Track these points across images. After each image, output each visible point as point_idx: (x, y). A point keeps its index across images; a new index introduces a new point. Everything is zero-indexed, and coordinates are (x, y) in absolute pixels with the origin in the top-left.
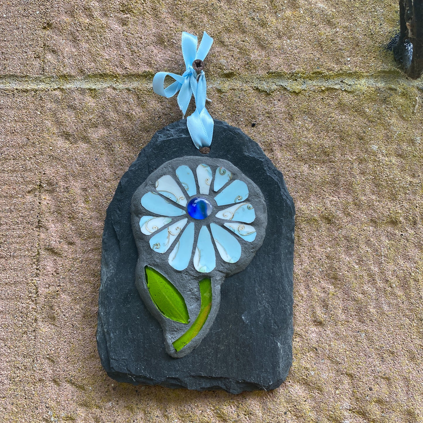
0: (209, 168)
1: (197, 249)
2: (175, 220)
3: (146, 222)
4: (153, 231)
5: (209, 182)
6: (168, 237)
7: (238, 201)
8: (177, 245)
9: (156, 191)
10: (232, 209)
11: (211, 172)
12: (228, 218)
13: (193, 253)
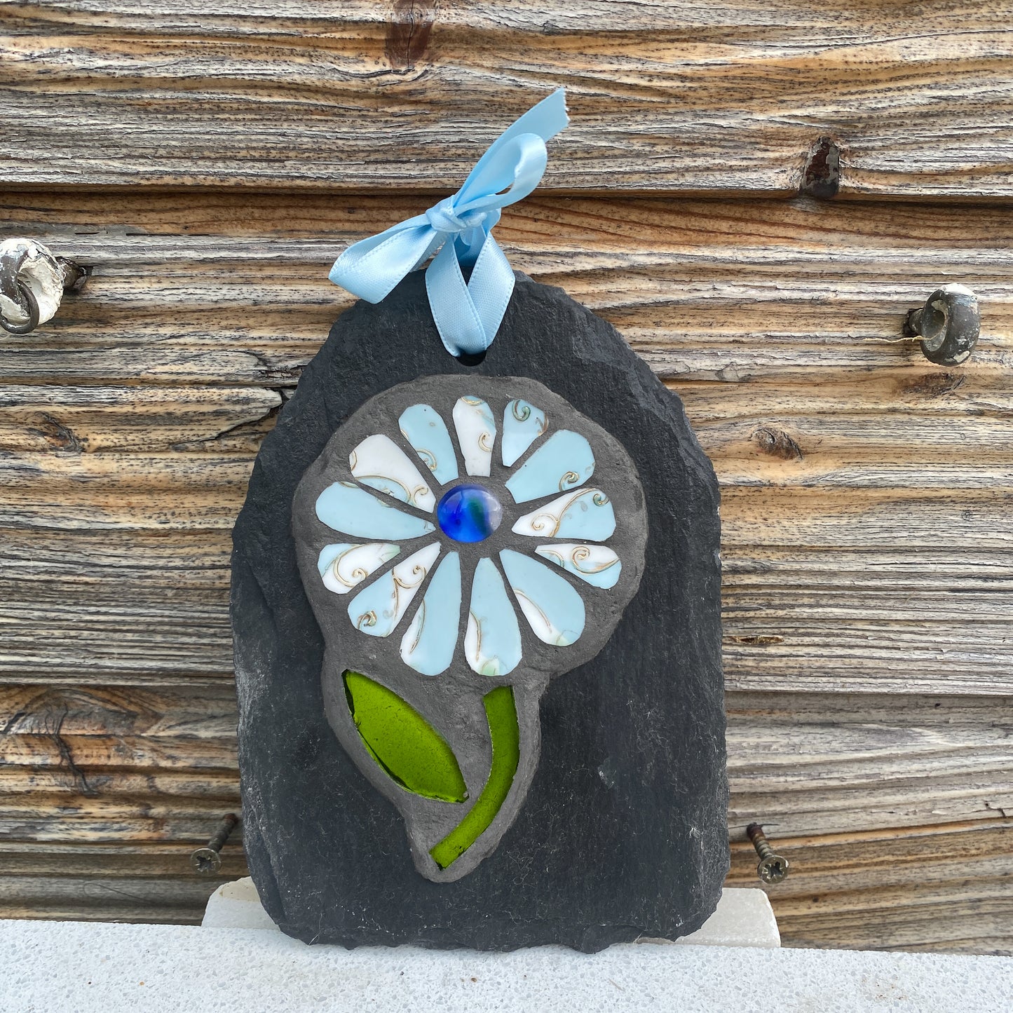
0: (486, 404)
1: (471, 619)
2: (408, 547)
3: (336, 561)
4: (354, 582)
5: (490, 443)
6: (395, 595)
7: (568, 487)
8: (419, 612)
9: (352, 480)
10: (555, 507)
11: (490, 415)
12: (545, 533)
13: (463, 628)
